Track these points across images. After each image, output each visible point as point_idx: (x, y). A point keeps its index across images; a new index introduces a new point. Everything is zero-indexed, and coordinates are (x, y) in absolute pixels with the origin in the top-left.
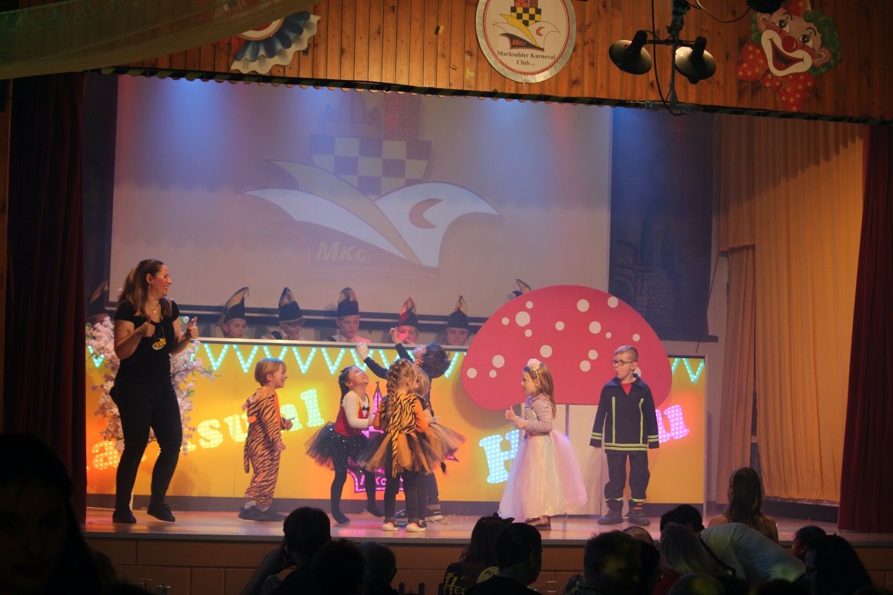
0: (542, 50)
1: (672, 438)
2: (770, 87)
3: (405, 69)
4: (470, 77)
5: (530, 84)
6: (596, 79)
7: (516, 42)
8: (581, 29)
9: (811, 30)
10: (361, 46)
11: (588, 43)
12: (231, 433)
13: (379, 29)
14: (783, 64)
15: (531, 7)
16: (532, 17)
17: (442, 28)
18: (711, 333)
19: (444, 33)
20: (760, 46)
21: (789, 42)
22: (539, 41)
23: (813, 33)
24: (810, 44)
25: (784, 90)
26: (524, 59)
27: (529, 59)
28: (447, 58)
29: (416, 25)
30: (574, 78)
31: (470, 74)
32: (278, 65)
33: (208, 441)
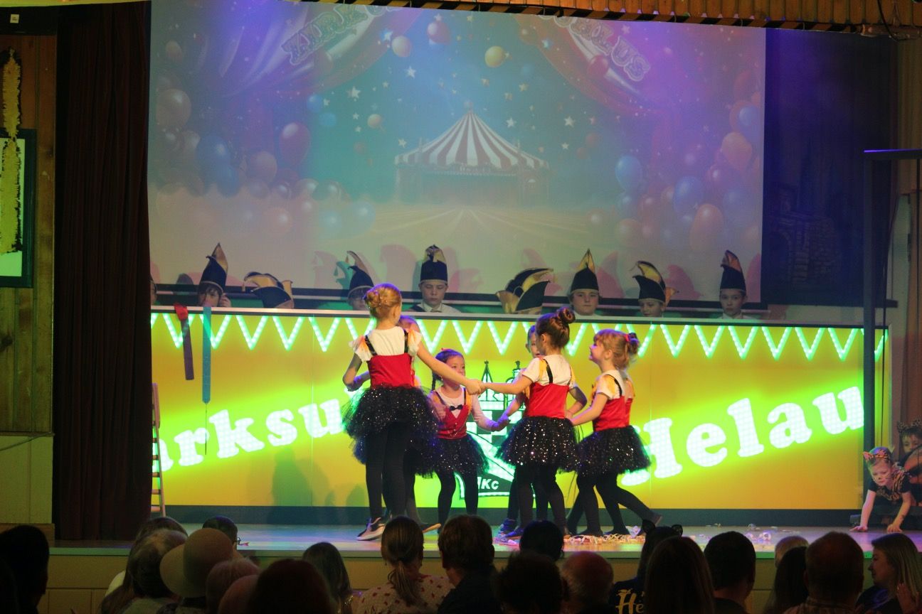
1: (848, 427)
12: (307, 427)
18: (888, 297)
33: (279, 437)
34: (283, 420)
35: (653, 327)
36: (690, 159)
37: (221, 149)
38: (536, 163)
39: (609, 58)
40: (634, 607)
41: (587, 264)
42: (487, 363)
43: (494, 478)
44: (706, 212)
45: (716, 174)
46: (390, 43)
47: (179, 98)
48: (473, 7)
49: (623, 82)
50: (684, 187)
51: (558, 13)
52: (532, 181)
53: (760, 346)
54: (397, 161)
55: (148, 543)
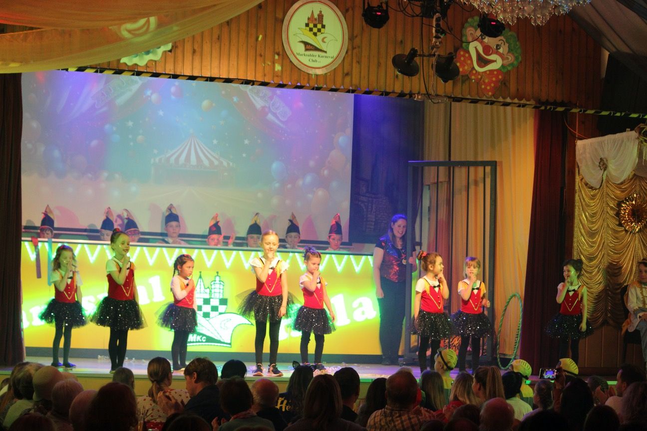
0: (326, 52)
2: (474, 79)
3: (235, 63)
4: (278, 70)
5: (317, 76)
6: (360, 72)
7: (308, 47)
8: (352, 38)
9: (502, 42)
10: (207, 47)
11: (356, 48)
13: (219, 36)
14: (483, 64)
15: (319, 23)
16: (319, 30)
17: (260, 37)
18: (418, 240)
19: (262, 39)
20: (468, 52)
21: (487, 49)
22: (323, 46)
23: (503, 44)
24: (501, 51)
25: (484, 81)
26: (314, 58)
27: (317, 58)
28: (263, 57)
29: (243, 35)
30: (346, 71)
31: (278, 68)
32: (152, 60)
34: (89, 301)
35: (291, 254)
36: (312, 163)
37: (57, 153)
38: (228, 164)
39: (269, 107)
40: (286, 407)
41: (256, 221)
42: (200, 272)
43: (203, 335)
44: (320, 193)
45: (326, 172)
46: (150, 97)
47: (35, 124)
48: (205, 79)
49: (277, 121)
50: (308, 179)
51: (252, 83)
52: (226, 174)
53: (349, 266)
54: (152, 161)
55: (26, 369)
